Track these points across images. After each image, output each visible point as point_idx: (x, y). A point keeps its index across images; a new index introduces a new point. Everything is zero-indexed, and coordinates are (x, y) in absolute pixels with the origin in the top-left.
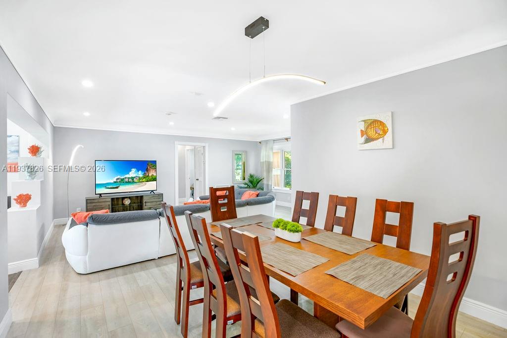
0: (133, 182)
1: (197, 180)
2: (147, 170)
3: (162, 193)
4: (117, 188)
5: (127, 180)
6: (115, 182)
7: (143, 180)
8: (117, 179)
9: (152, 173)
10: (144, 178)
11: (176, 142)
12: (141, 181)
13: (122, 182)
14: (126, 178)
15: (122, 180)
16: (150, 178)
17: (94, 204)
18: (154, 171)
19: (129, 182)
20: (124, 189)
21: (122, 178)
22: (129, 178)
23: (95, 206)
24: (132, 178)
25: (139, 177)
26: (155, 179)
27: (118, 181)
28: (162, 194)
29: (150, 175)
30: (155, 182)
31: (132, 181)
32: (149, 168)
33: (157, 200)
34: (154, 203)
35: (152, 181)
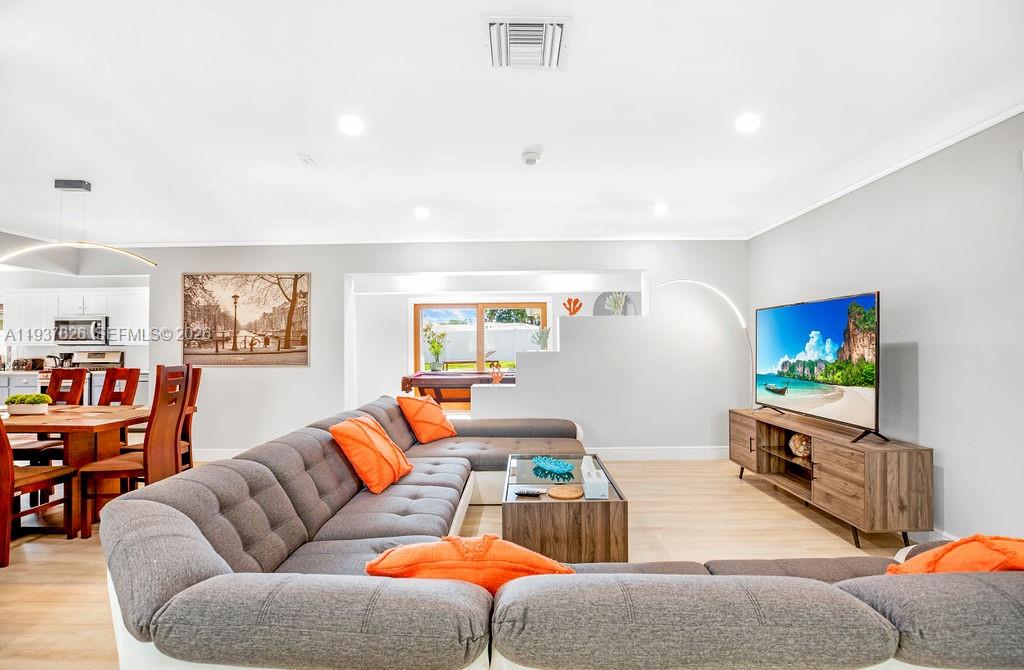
0: (813, 379)
2: (847, 337)
4: (781, 392)
5: (799, 370)
6: (780, 374)
7: (835, 378)
8: (784, 365)
9: (861, 349)
10: (840, 368)
12: (830, 378)
13: (792, 374)
14: (798, 363)
15: (793, 367)
16: (855, 370)
17: (737, 427)
18: (866, 342)
20: (801, 400)
21: (792, 361)
22: (805, 364)
24: (812, 365)
25: (826, 363)
26: (871, 379)
27: (785, 371)
29: (855, 357)
30: (869, 392)
31: (809, 376)
32: (851, 327)
33: (847, 473)
34: (839, 480)
35: (860, 384)
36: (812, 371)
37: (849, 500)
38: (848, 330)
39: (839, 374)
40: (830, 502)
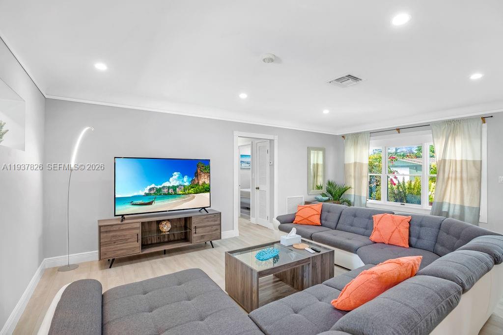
0: (175, 194)
1: (258, 188)
2: (197, 175)
3: (220, 211)
4: (150, 204)
5: (165, 191)
6: (147, 195)
7: (190, 191)
8: (150, 190)
9: (204, 179)
11: (235, 132)
12: (187, 192)
13: (159, 194)
14: (164, 187)
15: (159, 190)
16: (200, 188)
17: (112, 234)
18: (206, 177)
19: (168, 195)
20: (160, 205)
21: (158, 187)
22: (169, 188)
23: (113, 236)
24: (174, 188)
25: (184, 186)
26: (207, 190)
27: (152, 192)
28: (220, 213)
29: (201, 182)
30: (207, 194)
31: (172, 193)
32: (199, 171)
33: (213, 223)
34: (208, 228)
35: (203, 192)
36: (175, 190)
37: (214, 232)
38: (197, 172)
39: (192, 189)
40: (203, 238)
